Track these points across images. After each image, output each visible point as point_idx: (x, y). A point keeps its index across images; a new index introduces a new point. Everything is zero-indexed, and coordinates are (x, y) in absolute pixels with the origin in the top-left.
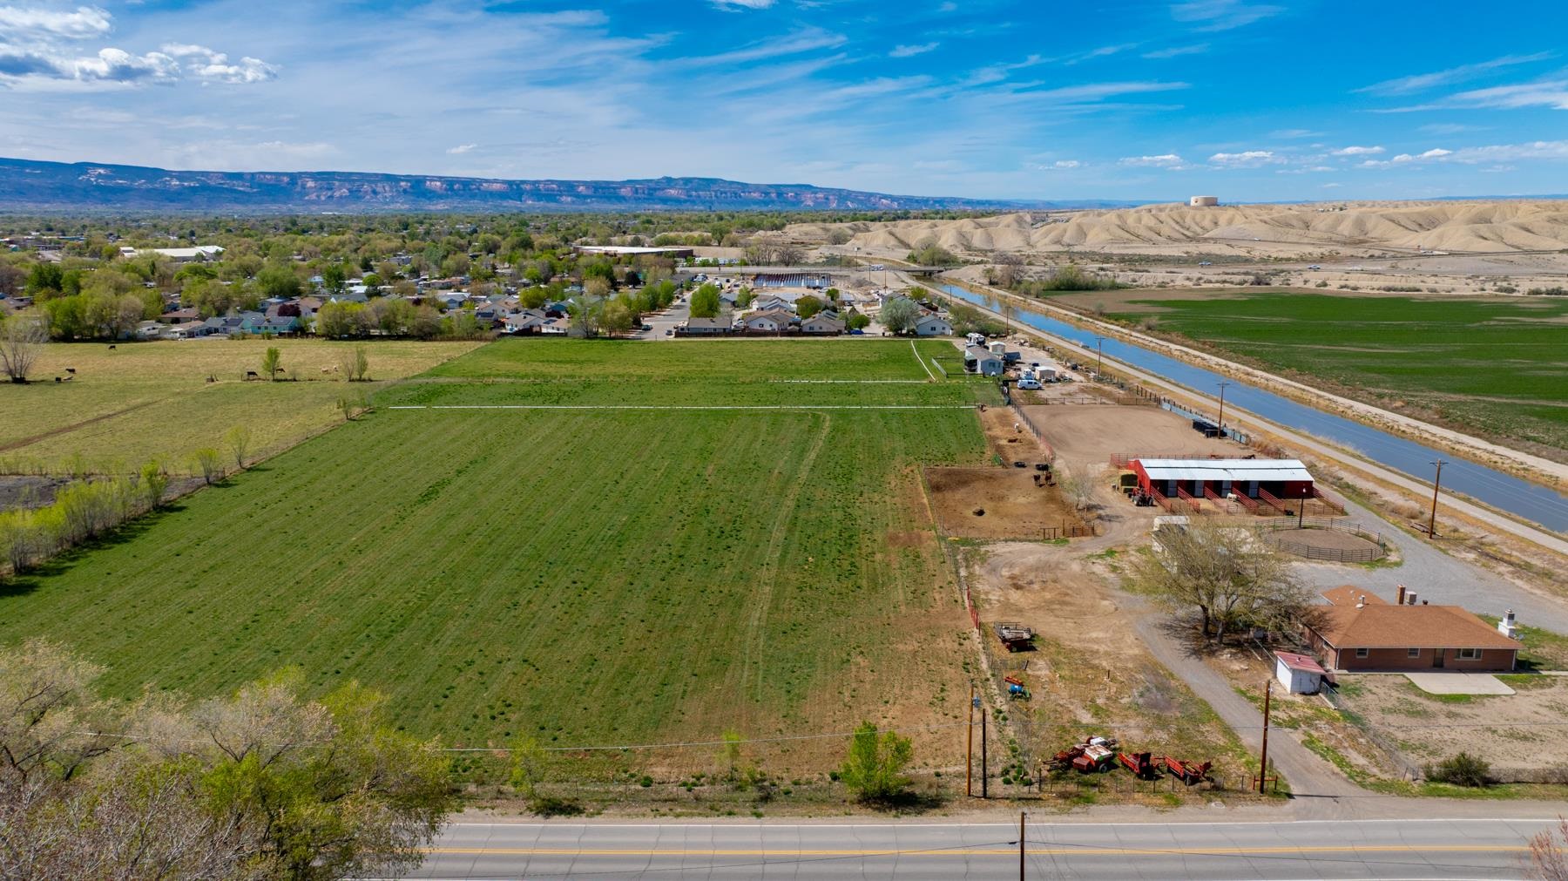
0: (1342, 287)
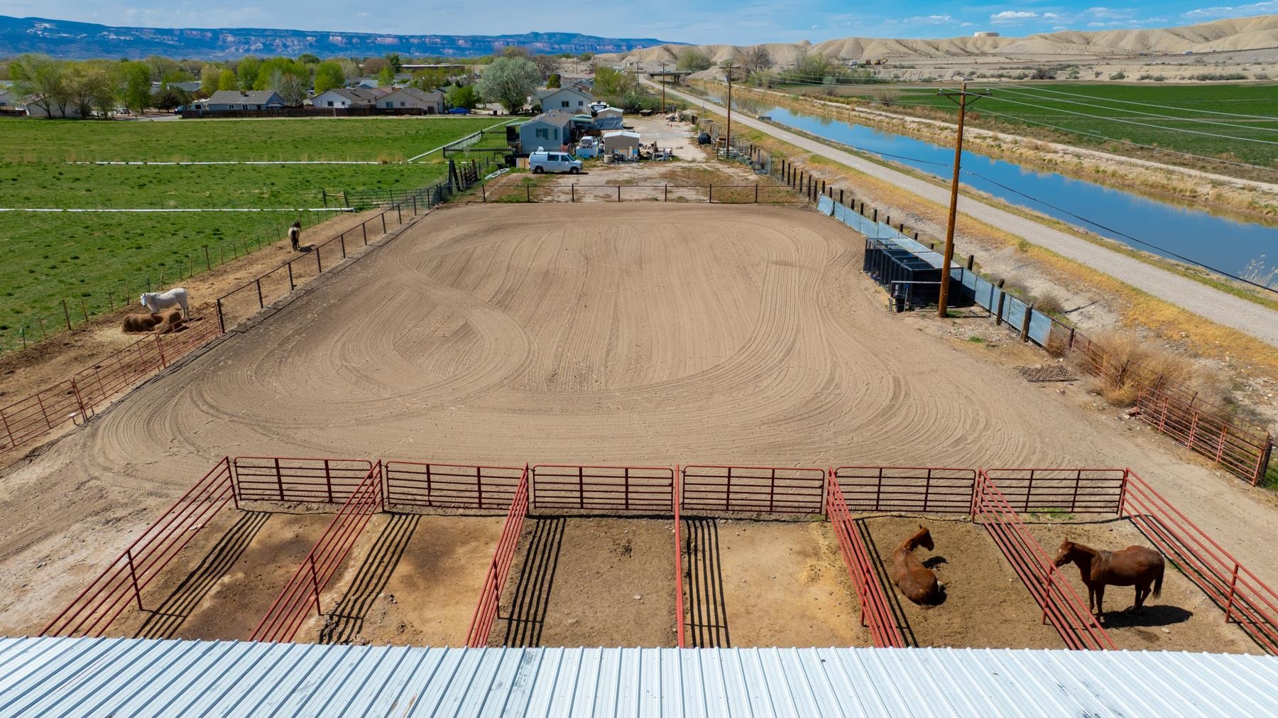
0: (1143, 78)
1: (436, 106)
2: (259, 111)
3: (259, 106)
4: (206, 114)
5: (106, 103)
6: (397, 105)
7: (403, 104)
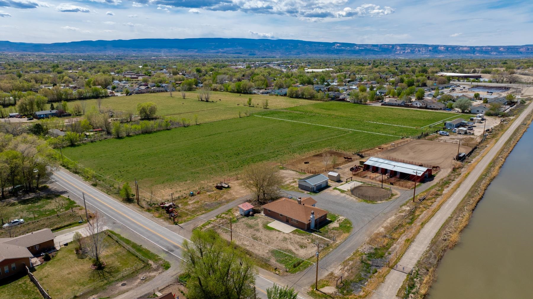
1: (442, 108)
4: (386, 105)
5: (366, 101)
6: (432, 107)
7: (434, 107)
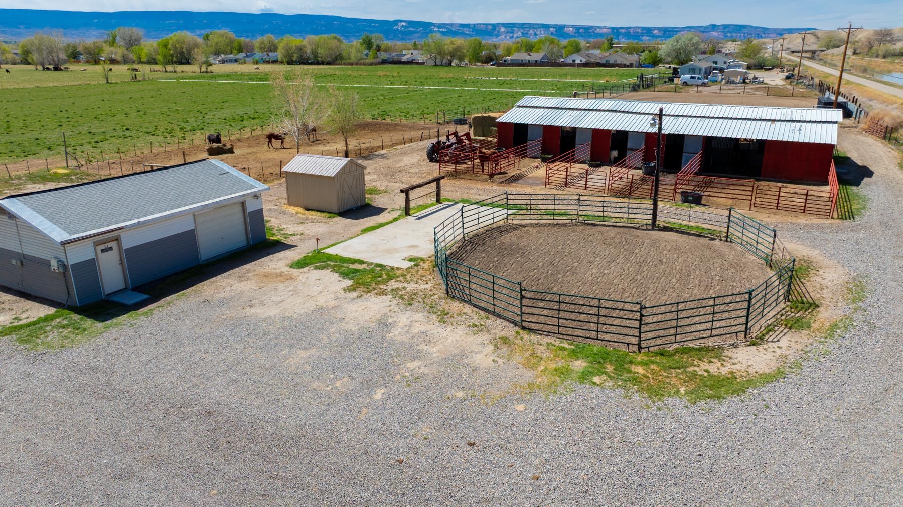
1: (634, 63)
2: (536, 64)
3: (536, 61)
4: (509, 65)
7: (615, 61)
